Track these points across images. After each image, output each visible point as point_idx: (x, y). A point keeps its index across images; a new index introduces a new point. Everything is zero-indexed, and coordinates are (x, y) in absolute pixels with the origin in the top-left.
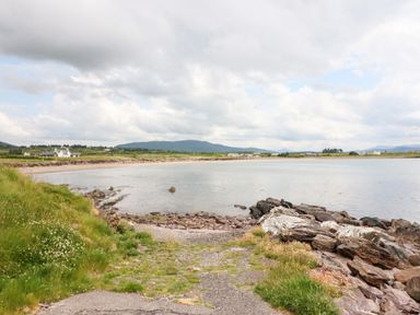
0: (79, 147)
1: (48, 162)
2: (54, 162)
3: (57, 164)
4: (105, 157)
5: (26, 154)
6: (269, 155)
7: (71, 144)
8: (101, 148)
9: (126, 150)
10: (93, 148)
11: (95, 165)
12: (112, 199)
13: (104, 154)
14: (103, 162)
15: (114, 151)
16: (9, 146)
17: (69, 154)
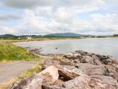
0: (34, 36)
1: (25, 41)
2: (26, 41)
3: (27, 41)
4: (41, 39)
5: (19, 38)
6: (94, 37)
7: (32, 35)
8: (41, 36)
9: (48, 36)
10: (38, 36)
11: (38, 41)
12: (39, 51)
13: (41, 38)
14: (40, 40)
15: (44, 37)
16: (14, 36)
17: (31, 38)
